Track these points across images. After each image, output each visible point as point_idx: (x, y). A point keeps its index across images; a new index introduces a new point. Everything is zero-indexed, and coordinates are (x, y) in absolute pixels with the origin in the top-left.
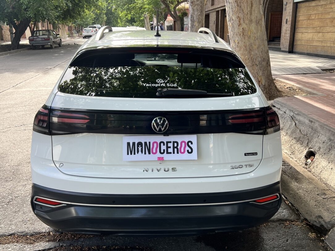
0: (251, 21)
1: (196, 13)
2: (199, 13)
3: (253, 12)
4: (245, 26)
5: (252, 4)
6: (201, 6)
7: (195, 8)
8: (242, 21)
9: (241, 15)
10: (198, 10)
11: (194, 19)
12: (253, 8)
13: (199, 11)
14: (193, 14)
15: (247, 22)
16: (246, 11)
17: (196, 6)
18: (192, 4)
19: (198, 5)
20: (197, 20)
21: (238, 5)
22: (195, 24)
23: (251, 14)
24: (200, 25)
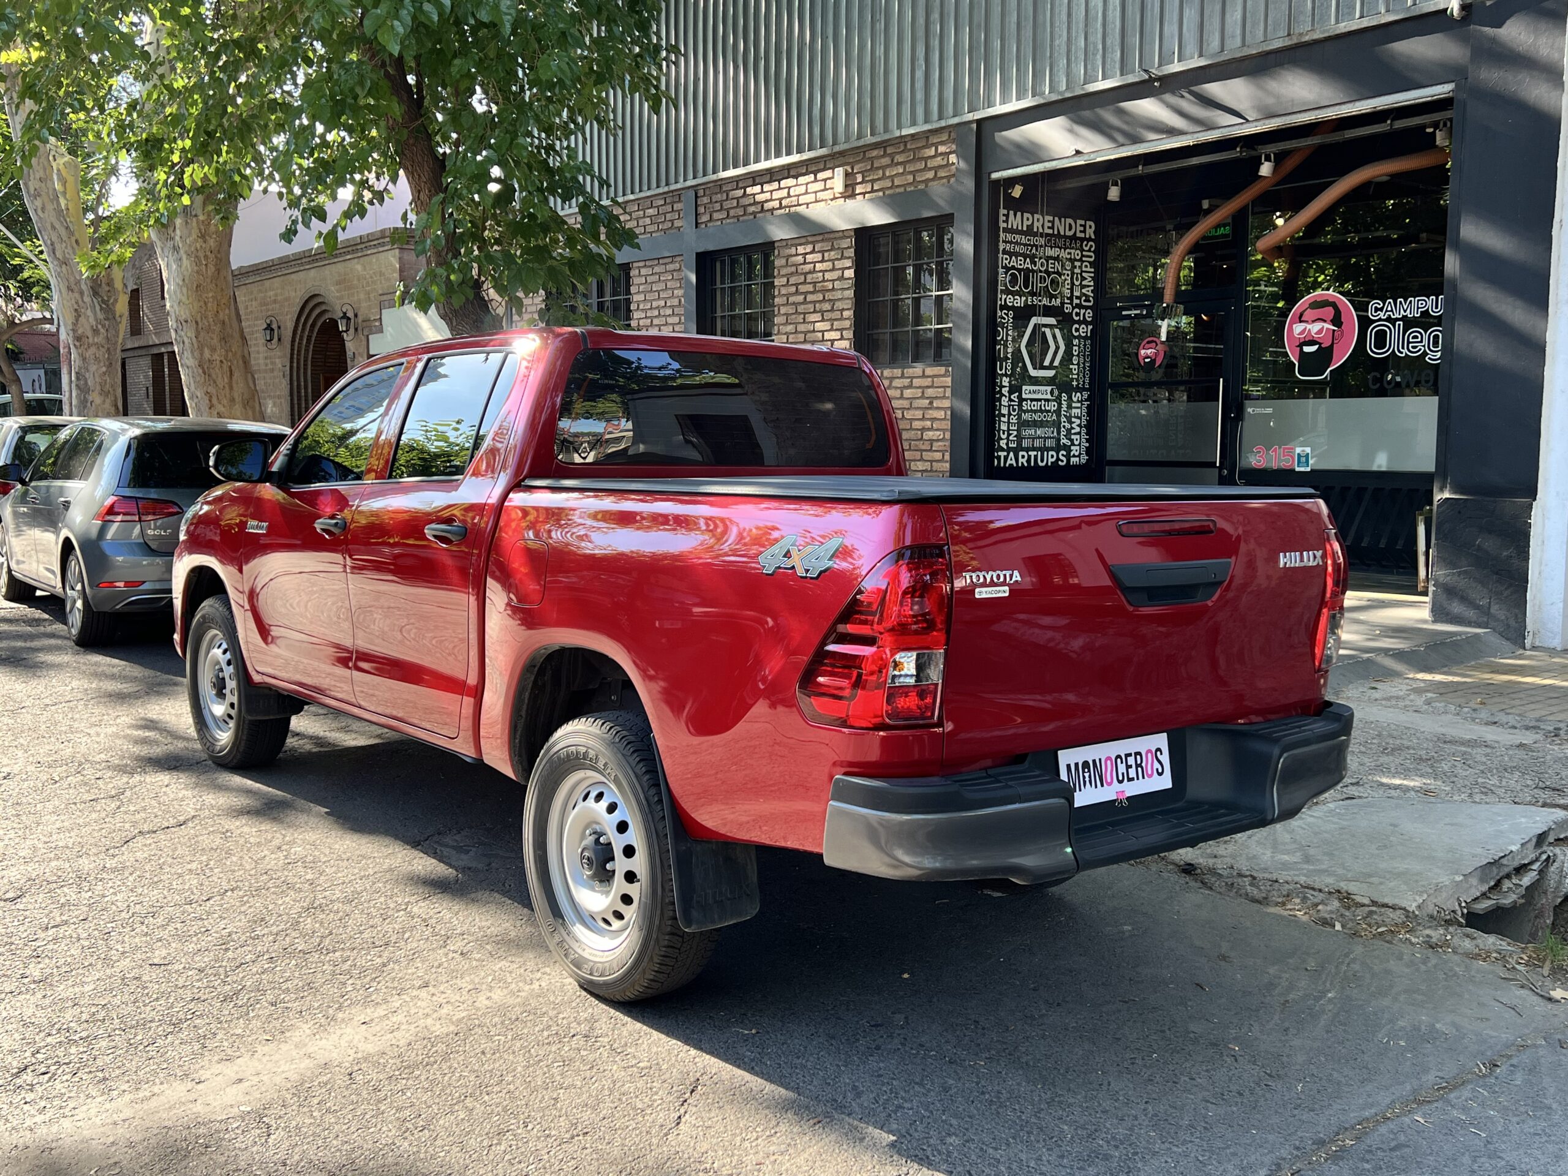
0: (232, 400)
1: (93, 368)
2: (104, 369)
3: (234, 385)
4: (223, 409)
5: (231, 371)
6: (108, 349)
7: (89, 354)
8: (214, 400)
9: (211, 389)
10: (100, 362)
11: (86, 383)
12: (234, 378)
13: (102, 364)
14: (83, 370)
15: (225, 402)
16: (219, 381)
17: (93, 350)
18: (78, 344)
19: (99, 346)
20: (98, 388)
21: (204, 373)
22: (90, 399)
23: (231, 388)
24: (108, 401)
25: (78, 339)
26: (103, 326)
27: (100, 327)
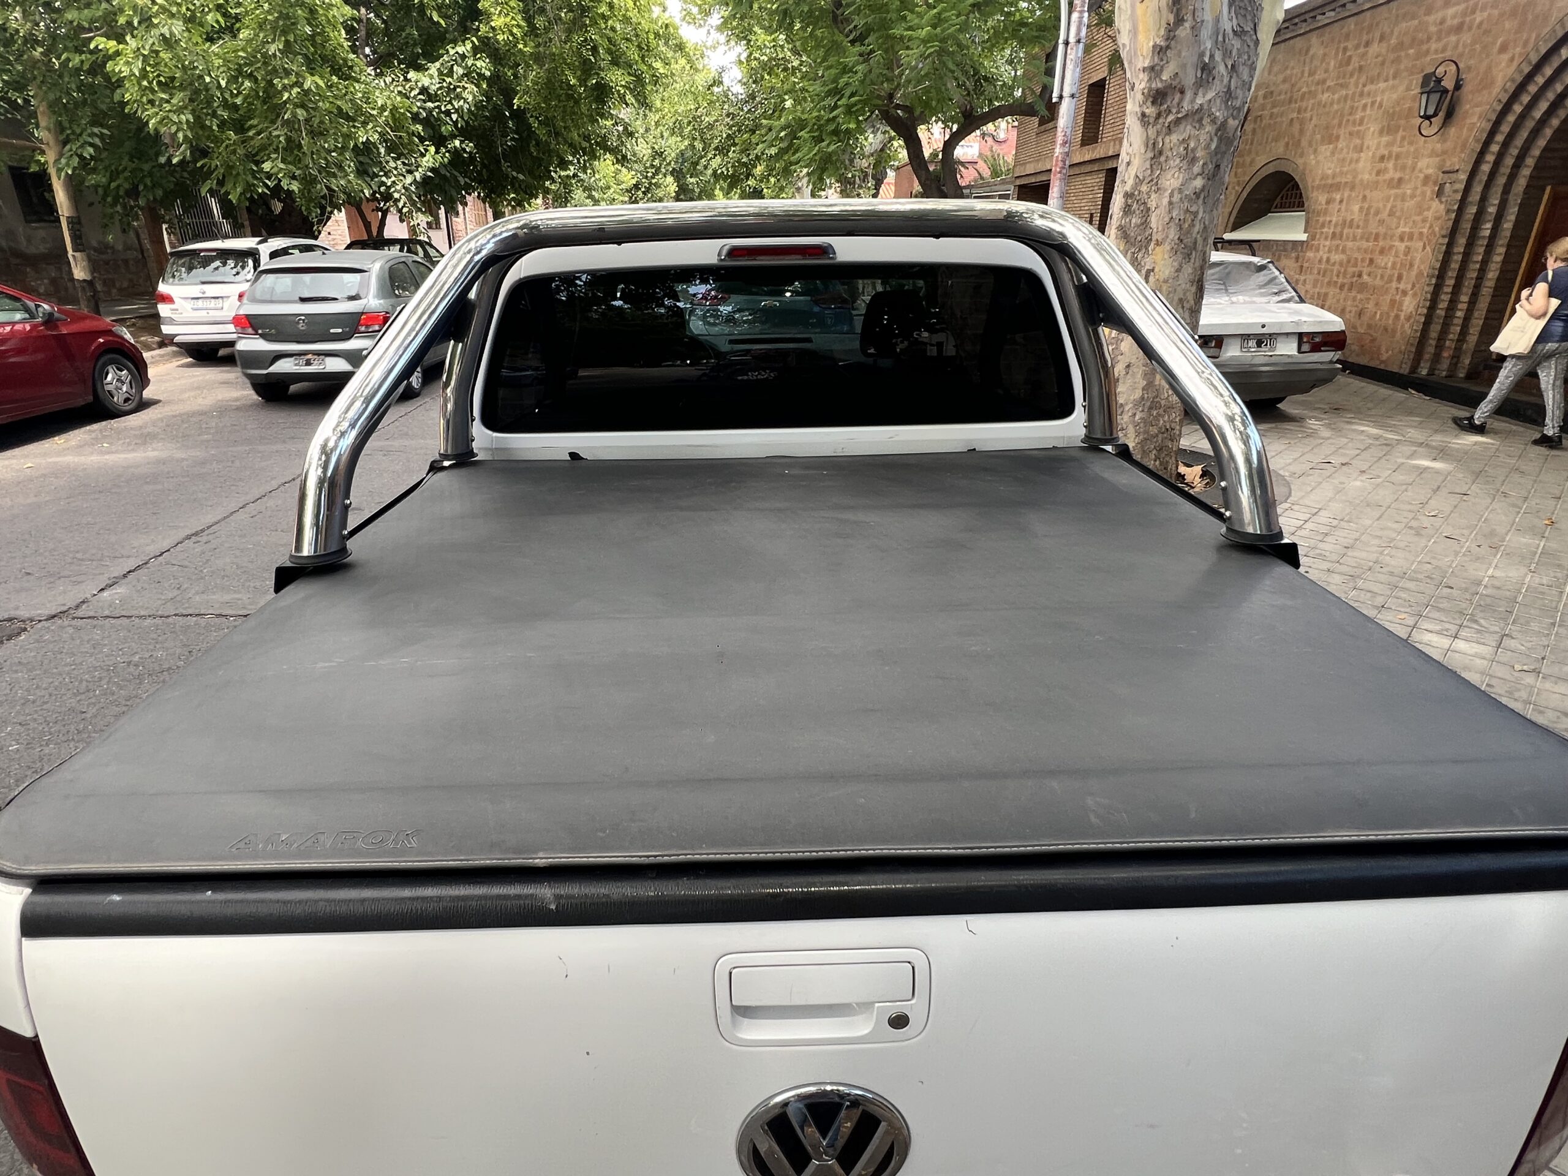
1: (1172, 180)
2: (1199, 183)
7: (1172, 141)
10: (1193, 160)
11: (1145, 224)
13: (1196, 169)
14: (1144, 188)
17: (1187, 130)
18: (1150, 111)
19: (1197, 116)
20: (1173, 234)
24: (1188, 270)
25: (1158, 97)
26: (1227, 54)
27: (1218, 56)
